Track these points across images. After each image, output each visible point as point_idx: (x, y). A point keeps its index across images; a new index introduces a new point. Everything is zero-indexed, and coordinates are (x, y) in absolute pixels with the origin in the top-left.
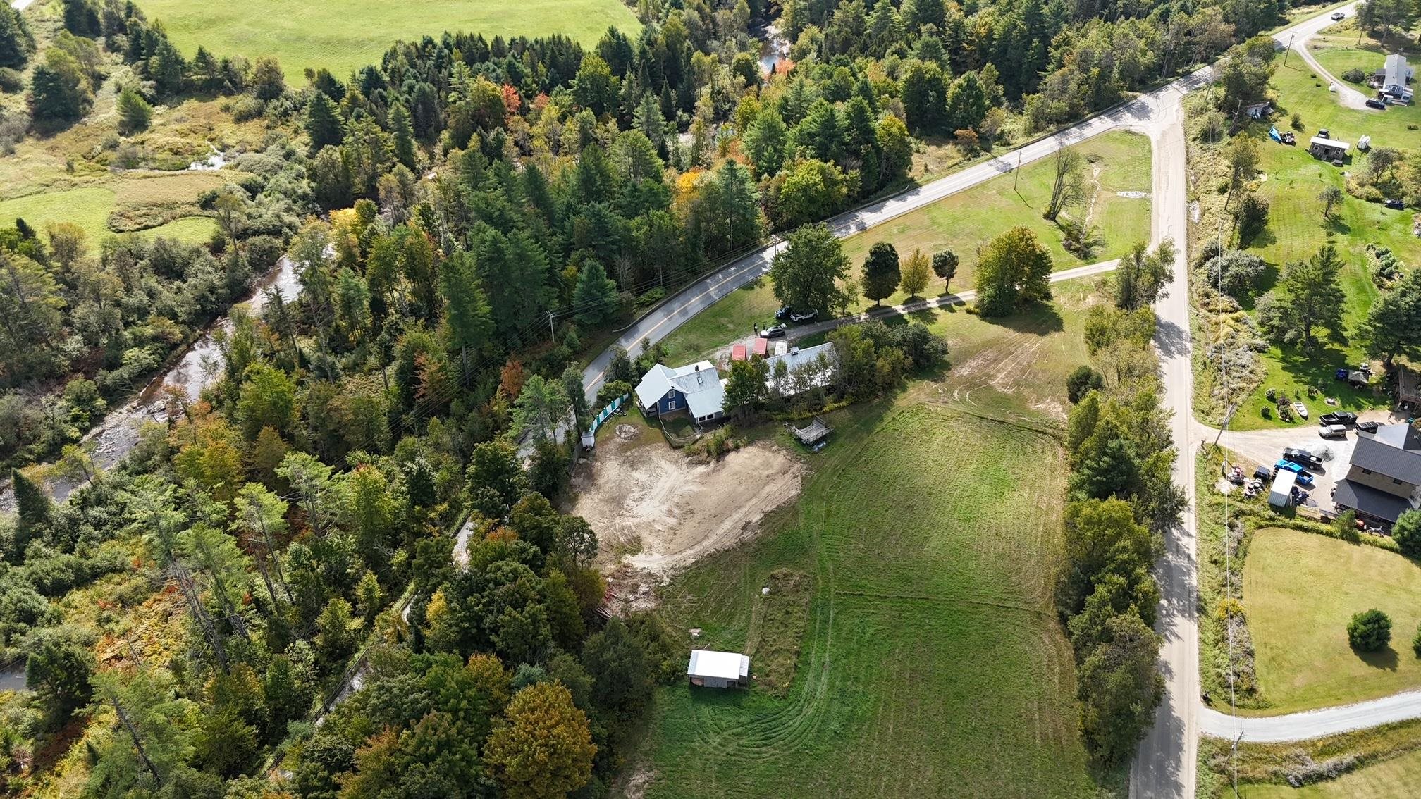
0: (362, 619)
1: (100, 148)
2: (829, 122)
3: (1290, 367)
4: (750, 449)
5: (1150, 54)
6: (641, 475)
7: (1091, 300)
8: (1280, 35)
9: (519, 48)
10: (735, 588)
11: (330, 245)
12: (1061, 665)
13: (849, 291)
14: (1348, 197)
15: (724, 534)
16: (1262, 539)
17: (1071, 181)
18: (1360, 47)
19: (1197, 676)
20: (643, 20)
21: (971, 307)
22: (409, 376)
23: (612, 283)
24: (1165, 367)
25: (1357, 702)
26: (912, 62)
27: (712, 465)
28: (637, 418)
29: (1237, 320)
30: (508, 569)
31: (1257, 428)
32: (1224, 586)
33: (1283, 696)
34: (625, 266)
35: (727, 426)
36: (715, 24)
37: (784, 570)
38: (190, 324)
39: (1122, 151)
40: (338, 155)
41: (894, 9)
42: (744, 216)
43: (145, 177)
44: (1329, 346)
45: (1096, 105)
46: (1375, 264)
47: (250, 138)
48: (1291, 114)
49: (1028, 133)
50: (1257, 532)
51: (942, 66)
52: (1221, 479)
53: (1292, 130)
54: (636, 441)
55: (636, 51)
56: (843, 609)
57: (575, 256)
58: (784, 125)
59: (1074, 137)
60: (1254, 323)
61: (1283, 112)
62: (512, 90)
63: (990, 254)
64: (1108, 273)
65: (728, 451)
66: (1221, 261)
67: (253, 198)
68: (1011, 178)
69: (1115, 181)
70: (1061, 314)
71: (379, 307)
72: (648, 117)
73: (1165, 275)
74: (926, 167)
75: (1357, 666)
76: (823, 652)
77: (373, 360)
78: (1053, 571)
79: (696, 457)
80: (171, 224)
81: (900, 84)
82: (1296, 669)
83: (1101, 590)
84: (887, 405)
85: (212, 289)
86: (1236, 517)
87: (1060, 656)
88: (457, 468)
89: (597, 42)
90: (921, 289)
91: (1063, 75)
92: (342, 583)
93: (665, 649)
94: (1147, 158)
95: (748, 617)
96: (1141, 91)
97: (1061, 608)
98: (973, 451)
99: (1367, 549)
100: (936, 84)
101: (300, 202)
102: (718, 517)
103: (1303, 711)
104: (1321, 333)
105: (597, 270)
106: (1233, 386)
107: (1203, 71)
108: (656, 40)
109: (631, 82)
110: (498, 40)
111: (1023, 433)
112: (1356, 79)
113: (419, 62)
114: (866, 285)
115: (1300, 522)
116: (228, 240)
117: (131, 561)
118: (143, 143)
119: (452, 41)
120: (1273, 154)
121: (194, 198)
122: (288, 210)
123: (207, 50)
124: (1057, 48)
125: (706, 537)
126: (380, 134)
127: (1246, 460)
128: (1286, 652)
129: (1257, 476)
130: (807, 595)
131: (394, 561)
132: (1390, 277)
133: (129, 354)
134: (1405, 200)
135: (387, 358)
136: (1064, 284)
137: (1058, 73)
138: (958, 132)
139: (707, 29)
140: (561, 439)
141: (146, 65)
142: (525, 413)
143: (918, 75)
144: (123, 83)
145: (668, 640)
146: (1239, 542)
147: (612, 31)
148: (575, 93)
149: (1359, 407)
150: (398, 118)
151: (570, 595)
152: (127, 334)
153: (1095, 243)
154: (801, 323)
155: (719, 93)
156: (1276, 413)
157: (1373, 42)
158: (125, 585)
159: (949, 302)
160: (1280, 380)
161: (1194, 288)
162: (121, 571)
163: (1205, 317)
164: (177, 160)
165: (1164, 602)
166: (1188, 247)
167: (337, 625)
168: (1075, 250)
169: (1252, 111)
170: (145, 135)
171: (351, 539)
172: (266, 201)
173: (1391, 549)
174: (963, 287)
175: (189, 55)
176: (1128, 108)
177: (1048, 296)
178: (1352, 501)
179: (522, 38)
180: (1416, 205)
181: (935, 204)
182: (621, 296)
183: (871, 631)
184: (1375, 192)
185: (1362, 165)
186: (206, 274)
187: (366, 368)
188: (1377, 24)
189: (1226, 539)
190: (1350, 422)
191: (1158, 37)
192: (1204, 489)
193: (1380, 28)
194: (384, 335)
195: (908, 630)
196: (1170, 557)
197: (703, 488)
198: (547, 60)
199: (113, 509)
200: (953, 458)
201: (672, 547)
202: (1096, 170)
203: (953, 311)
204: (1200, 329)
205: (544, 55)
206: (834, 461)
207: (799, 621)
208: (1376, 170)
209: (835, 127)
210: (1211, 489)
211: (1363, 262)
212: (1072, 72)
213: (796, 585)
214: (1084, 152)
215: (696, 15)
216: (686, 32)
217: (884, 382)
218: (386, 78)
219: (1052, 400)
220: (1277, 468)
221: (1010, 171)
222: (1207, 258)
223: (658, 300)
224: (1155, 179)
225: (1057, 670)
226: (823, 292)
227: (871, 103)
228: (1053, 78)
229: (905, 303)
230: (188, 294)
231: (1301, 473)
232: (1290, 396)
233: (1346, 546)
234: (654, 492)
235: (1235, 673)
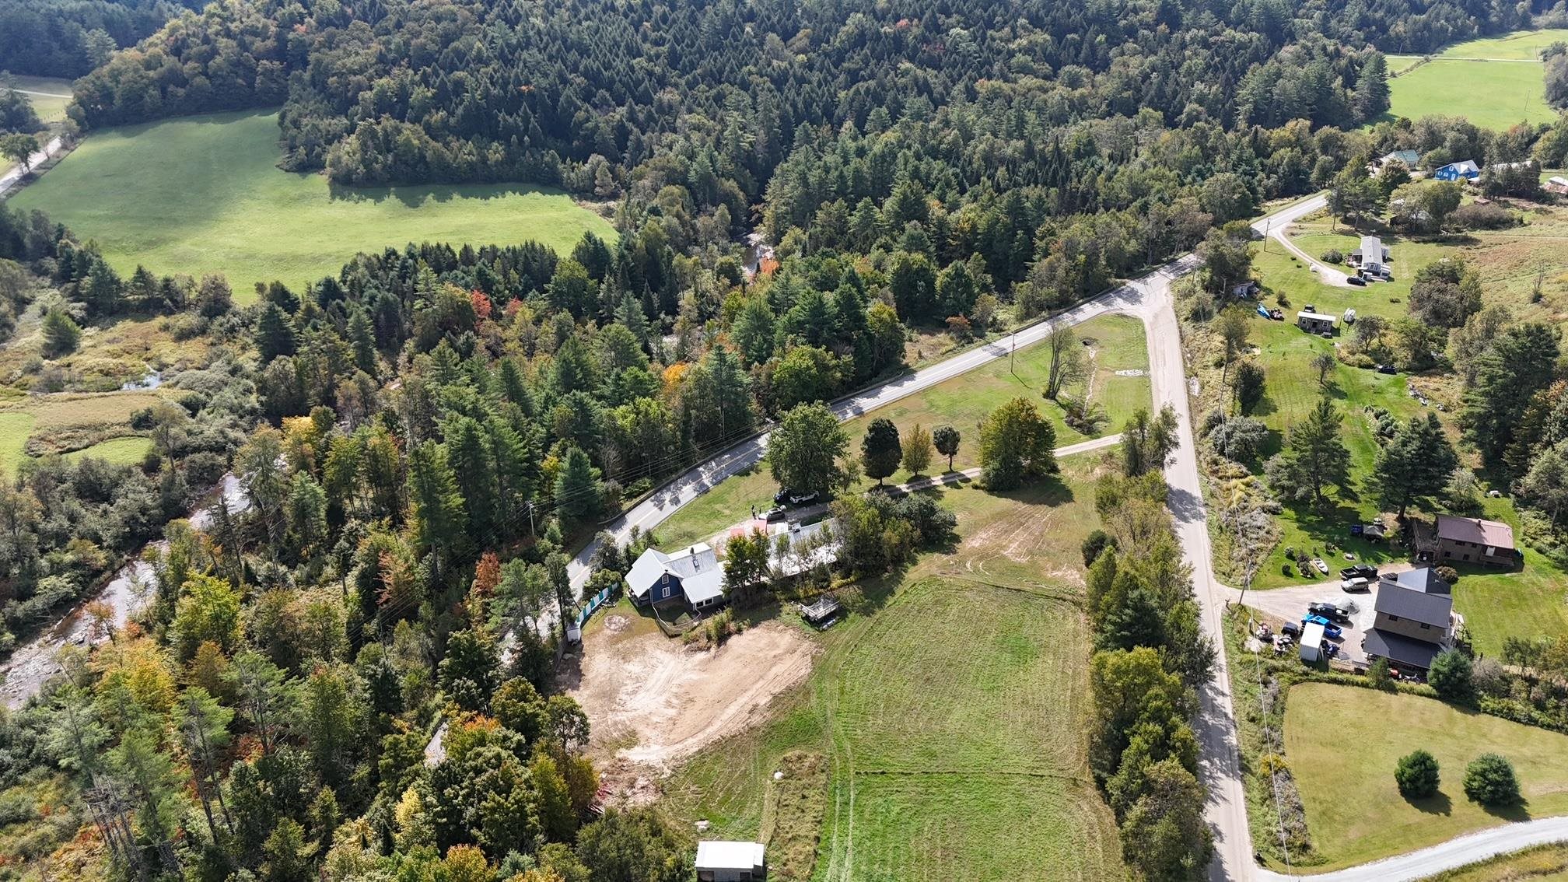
0: (316, 843)
1: (19, 373)
2: (818, 309)
3: (1304, 526)
4: (753, 631)
5: (1133, 242)
6: (634, 667)
7: (1099, 471)
8: (1258, 225)
9: (490, 256)
10: (744, 775)
11: (283, 456)
12: (1103, 832)
13: (850, 469)
14: (1340, 365)
15: (729, 720)
16: (1298, 695)
17: (1067, 358)
18: (1334, 232)
19: (1247, 836)
20: (620, 230)
21: (978, 483)
22: (370, 582)
23: (596, 471)
24: (1180, 533)
25: (1415, 850)
26: (899, 254)
27: (713, 650)
28: (625, 607)
29: (1248, 485)
30: (490, 755)
31: (1280, 586)
32: (1264, 743)
33: (1339, 850)
34: (611, 454)
35: (728, 610)
36: (696, 231)
37: (798, 752)
38: (117, 549)
39: (1117, 333)
40: (291, 365)
41: (877, 210)
42: (736, 402)
43: (70, 400)
44: (1342, 504)
45: (1086, 291)
46: (1375, 425)
47: (190, 356)
48: (1276, 292)
49: (1021, 319)
50: (1292, 688)
51: (929, 258)
52: (1250, 638)
53: (1278, 307)
54: (628, 631)
55: (614, 255)
56: (865, 789)
57: (555, 448)
58: (773, 315)
59: (1067, 319)
60: (1265, 487)
61: (1269, 291)
62: (483, 296)
63: (992, 425)
64: (1114, 447)
65: (730, 634)
66: (1225, 428)
67: (193, 416)
68: (1007, 362)
69: (1111, 361)
70: (1070, 486)
71: (336, 516)
72: (629, 318)
73: (1170, 441)
74: (920, 353)
75: (1411, 814)
76: (845, 837)
77: (329, 571)
78: (1085, 731)
79: (693, 645)
80: (98, 446)
81: (888, 277)
82: (1348, 822)
83: (1136, 741)
84: (897, 578)
85: (144, 510)
86: (1270, 674)
87: (1100, 823)
88: (426, 672)
89: (573, 248)
90: (924, 467)
91: (1051, 264)
92: (294, 804)
93: (670, 845)
94: (1142, 338)
95: (761, 805)
96: (1128, 277)
97: (1097, 771)
98: (991, 620)
99: (1405, 698)
100: (923, 273)
101: (248, 417)
102: (722, 702)
103: (1361, 864)
104: (1330, 491)
105: (580, 457)
106: (1252, 547)
107: (1188, 259)
108: (635, 245)
109: (609, 285)
110: (467, 249)
111: (1042, 601)
112: (1335, 260)
113: (381, 273)
114: (867, 464)
115: (1334, 675)
116: (164, 458)
117: (37, 808)
118: (69, 365)
119: (417, 251)
120: (1263, 330)
121: (126, 418)
122: (234, 426)
123: (147, 268)
124: (1042, 239)
125: (709, 724)
126: (339, 343)
127: (1273, 618)
128: (1336, 806)
129: (1285, 631)
130: (823, 776)
131: (355, 777)
132: (1390, 436)
133: (44, 583)
134: (1397, 365)
135: (345, 567)
136: (1070, 459)
137: (1045, 262)
138: (949, 319)
139: (688, 235)
140: (545, 633)
141: (76, 287)
142: (504, 602)
143: (905, 266)
144: (49, 306)
145: (671, 834)
146: (1275, 698)
147: (589, 236)
148: (551, 297)
149: (1379, 561)
150: (359, 326)
151: (559, 783)
152: (43, 563)
153: (1098, 419)
154: (801, 504)
155: (702, 295)
156: (1297, 570)
157: (1347, 227)
158: (29, 836)
159: (954, 479)
160: (1297, 539)
161: (1201, 457)
162: (25, 821)
163: (1216, 484)
164: (107, 381)
165: (1205, 763)
166: (1192, 419)
167: (287, 850)
168: (1078, 426)
169: (1238, 290)
170: (73, 358)
171: (304, 755)
172: (208, 417)
173: (1429, 696)
174: (967, 465)
175: (126, 274)
176: (1119, 294)
177: (1055, 470)
178: (1384, 650)
179: (493, 247)
180: (1408, 369)
181: (932, 388)
182: (606, 485)
183: (897, 809)
184: (1366, 359)
185: (1350, 335)
186: (138, 495)
187: (321, 580)
188: (1347, 211)
189: (1261, 697)
190: (1372, 576)
191: (1140, 227)
192: (1234, 649)
193: (1352, 214)
194: (343, 543)
195: (936, 806)
196: (1207, 717)
197: (704, 676)
198: (519, 267)
199: (18, 751)
200: (970, 628)
201: (672, 737)
202: (1092, 352)
203: (959, 488)
204: (1212, 495)
205: (517, 263)
206: (845, 637)
207: (815, 806)
208: (1364, 338)
209: (824, 314)
210: (1241, 647)
211: (1364, 424)
212: (1059, 260)
213: (812, 767)
214: (1078, 334)
215: (675, 221)
216: (665, 237)
217: (893, 555)
218: (345, 289)
219: (1069, 568)
220: (1304, 623)
221: (1006, 355)
222: (1211, 427)
223: (646, 490)
224: (1152, 358)
225: (1099, 837)
226: (823, 472)
227: (860, 291)
228: (1040, 266)
229: (908, 482)
230: (116, 516)
231: (1328, 626)
232: (1309, 553)
233: (1384, 696)
234: (650, 683)
235: (1286, 830)
